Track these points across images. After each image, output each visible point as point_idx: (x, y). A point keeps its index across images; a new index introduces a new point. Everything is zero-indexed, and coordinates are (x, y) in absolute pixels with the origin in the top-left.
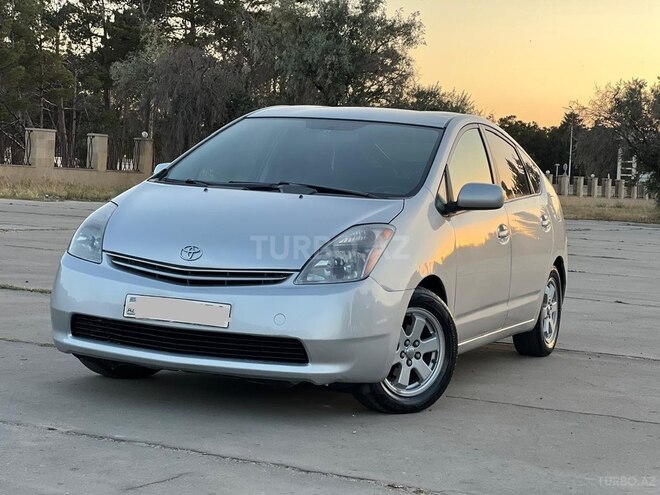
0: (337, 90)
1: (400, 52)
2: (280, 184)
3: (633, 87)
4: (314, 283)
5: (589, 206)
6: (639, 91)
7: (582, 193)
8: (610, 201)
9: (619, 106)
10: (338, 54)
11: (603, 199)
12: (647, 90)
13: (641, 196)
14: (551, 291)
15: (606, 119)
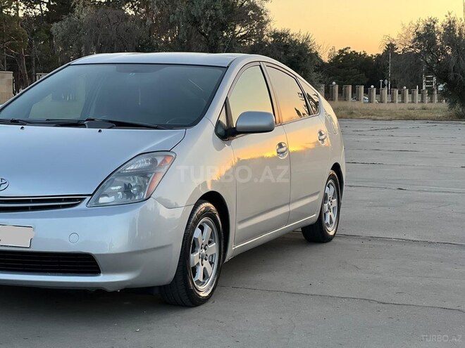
0: (216, 34)
1: (259, 5)
2: (87, 120)
3: (429, 23)
4: (104, 205)
5: (403, 109)
6: (433, 26)
7: (397, 101)
8: (418, 106)
9: (419, 37)
10: (216, 10)
11: (412, 104)
12: (438, 25)
13: (440, 101)
14: (331, 191)
15: (410, 47)
